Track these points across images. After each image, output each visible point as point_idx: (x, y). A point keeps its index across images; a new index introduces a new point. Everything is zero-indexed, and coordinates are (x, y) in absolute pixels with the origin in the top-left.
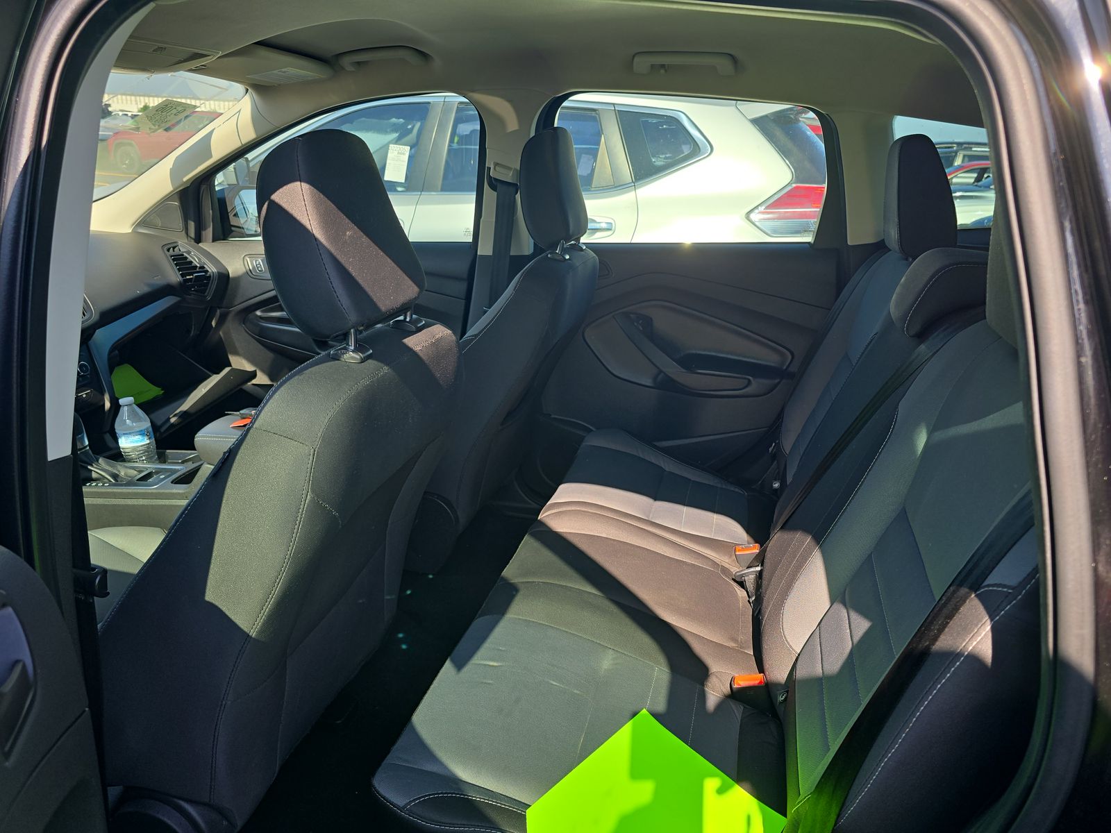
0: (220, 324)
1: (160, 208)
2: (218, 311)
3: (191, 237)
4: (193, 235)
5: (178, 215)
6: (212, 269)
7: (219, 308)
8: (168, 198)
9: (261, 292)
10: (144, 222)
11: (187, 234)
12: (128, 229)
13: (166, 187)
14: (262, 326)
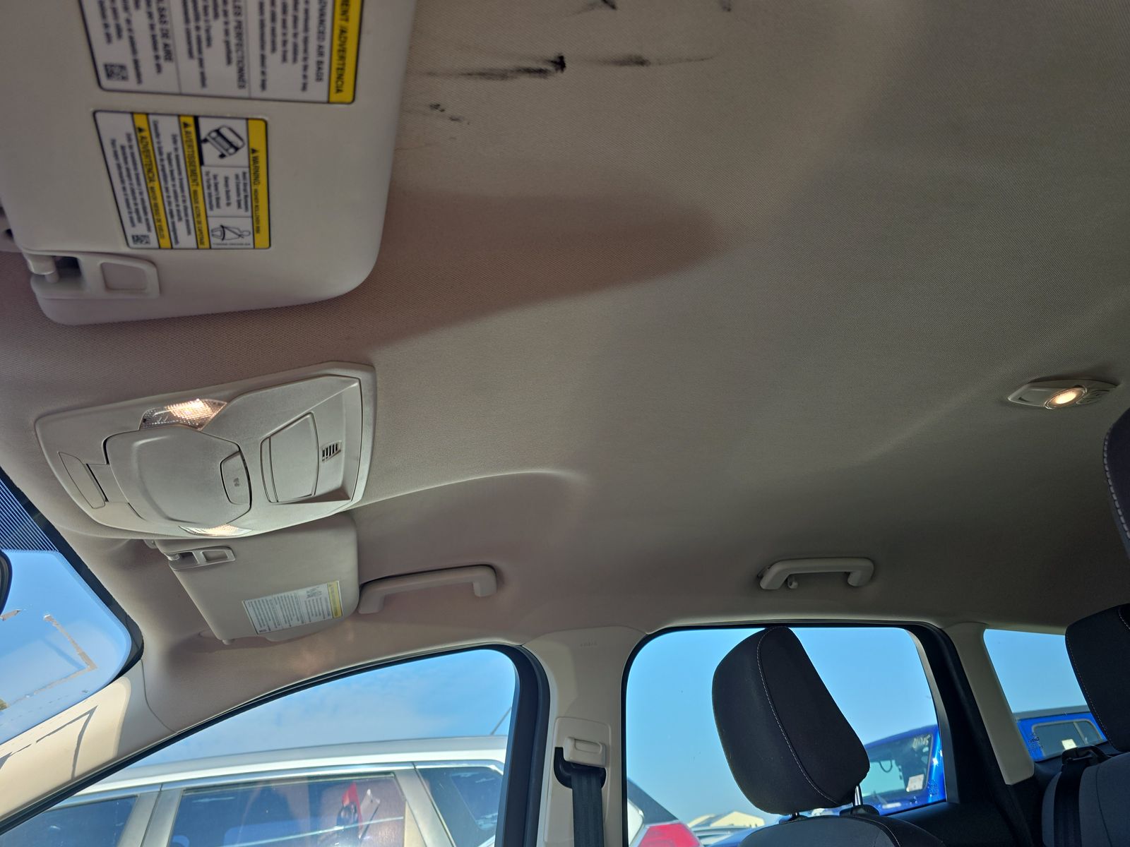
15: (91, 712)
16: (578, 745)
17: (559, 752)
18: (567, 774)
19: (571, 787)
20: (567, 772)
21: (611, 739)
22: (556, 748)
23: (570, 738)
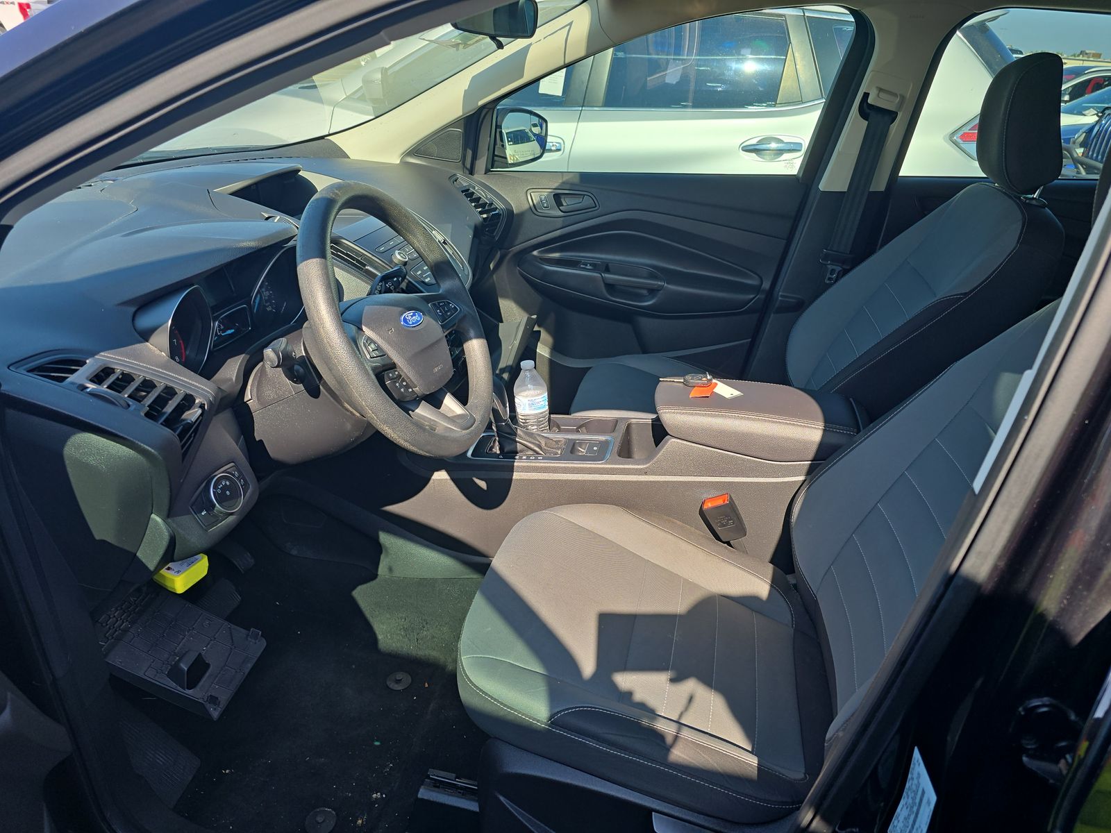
0: (497, 266)
1: (439, 136)
2: (499, 252)
3: (466, 168)
4: (468, 166)
5: (459, 144)
6: (500, 205)
7: (500, 249)
8: (453, 124)
9: (548, 231)
10: (417, 150)
11: (464, 164)
12: (396, 160)
13: (456, 110)
14: (546, 269)
15: (570, 24)
16: (882, 95)
17: (866, 95)
18: (868, 111)
19: (867, 120)
20: (867, 110)
21: (910, 93)
22: (865, 93)
23: (877, 87)
